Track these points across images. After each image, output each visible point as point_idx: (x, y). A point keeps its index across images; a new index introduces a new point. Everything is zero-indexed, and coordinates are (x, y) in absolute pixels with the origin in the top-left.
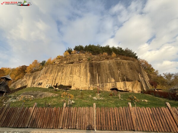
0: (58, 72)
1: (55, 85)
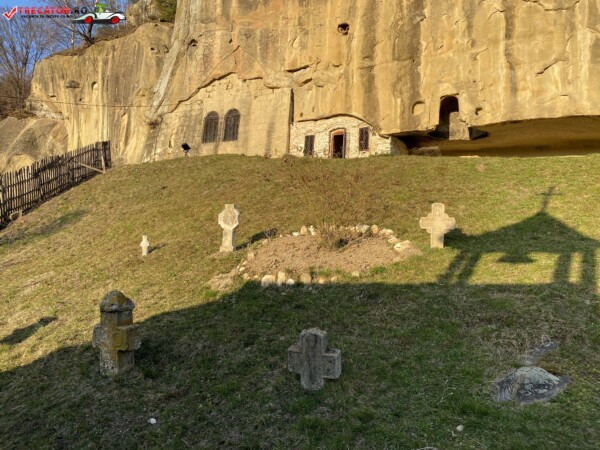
1: (417, 120)
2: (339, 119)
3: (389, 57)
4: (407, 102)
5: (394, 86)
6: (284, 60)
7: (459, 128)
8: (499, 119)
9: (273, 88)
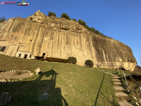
0: (43, 35)
1: (39, 55)
2: (27, 52)
3: (37, 46)
4: (38, 53)
5: (37, 50)
6: (19, 41)
7: (45, 57)
8: (50, 57)
9: (15, 45)
